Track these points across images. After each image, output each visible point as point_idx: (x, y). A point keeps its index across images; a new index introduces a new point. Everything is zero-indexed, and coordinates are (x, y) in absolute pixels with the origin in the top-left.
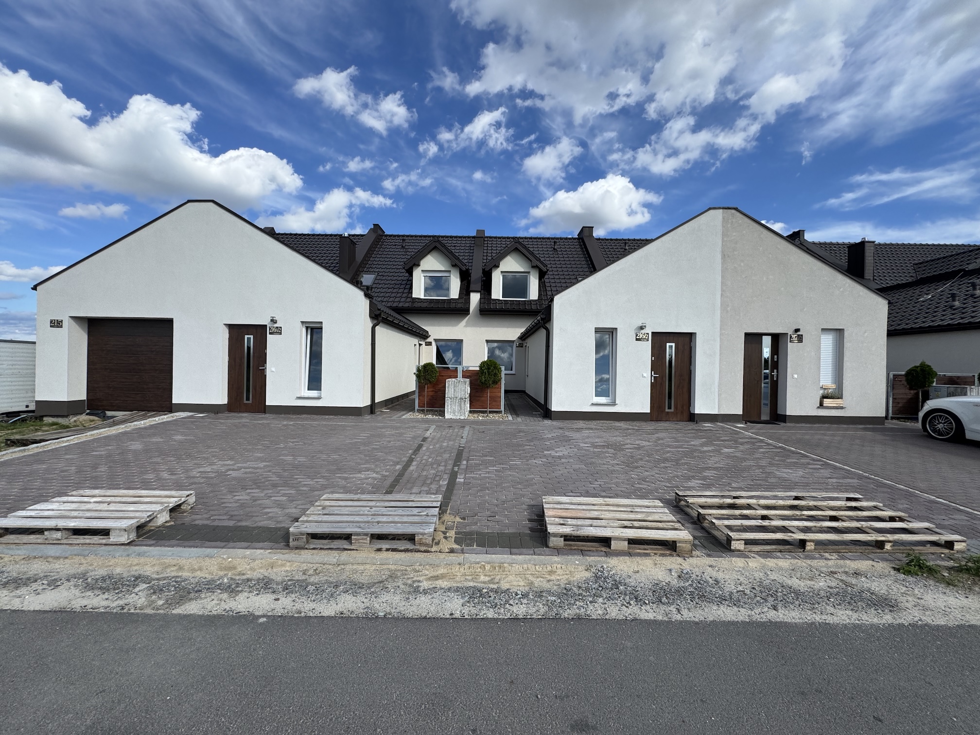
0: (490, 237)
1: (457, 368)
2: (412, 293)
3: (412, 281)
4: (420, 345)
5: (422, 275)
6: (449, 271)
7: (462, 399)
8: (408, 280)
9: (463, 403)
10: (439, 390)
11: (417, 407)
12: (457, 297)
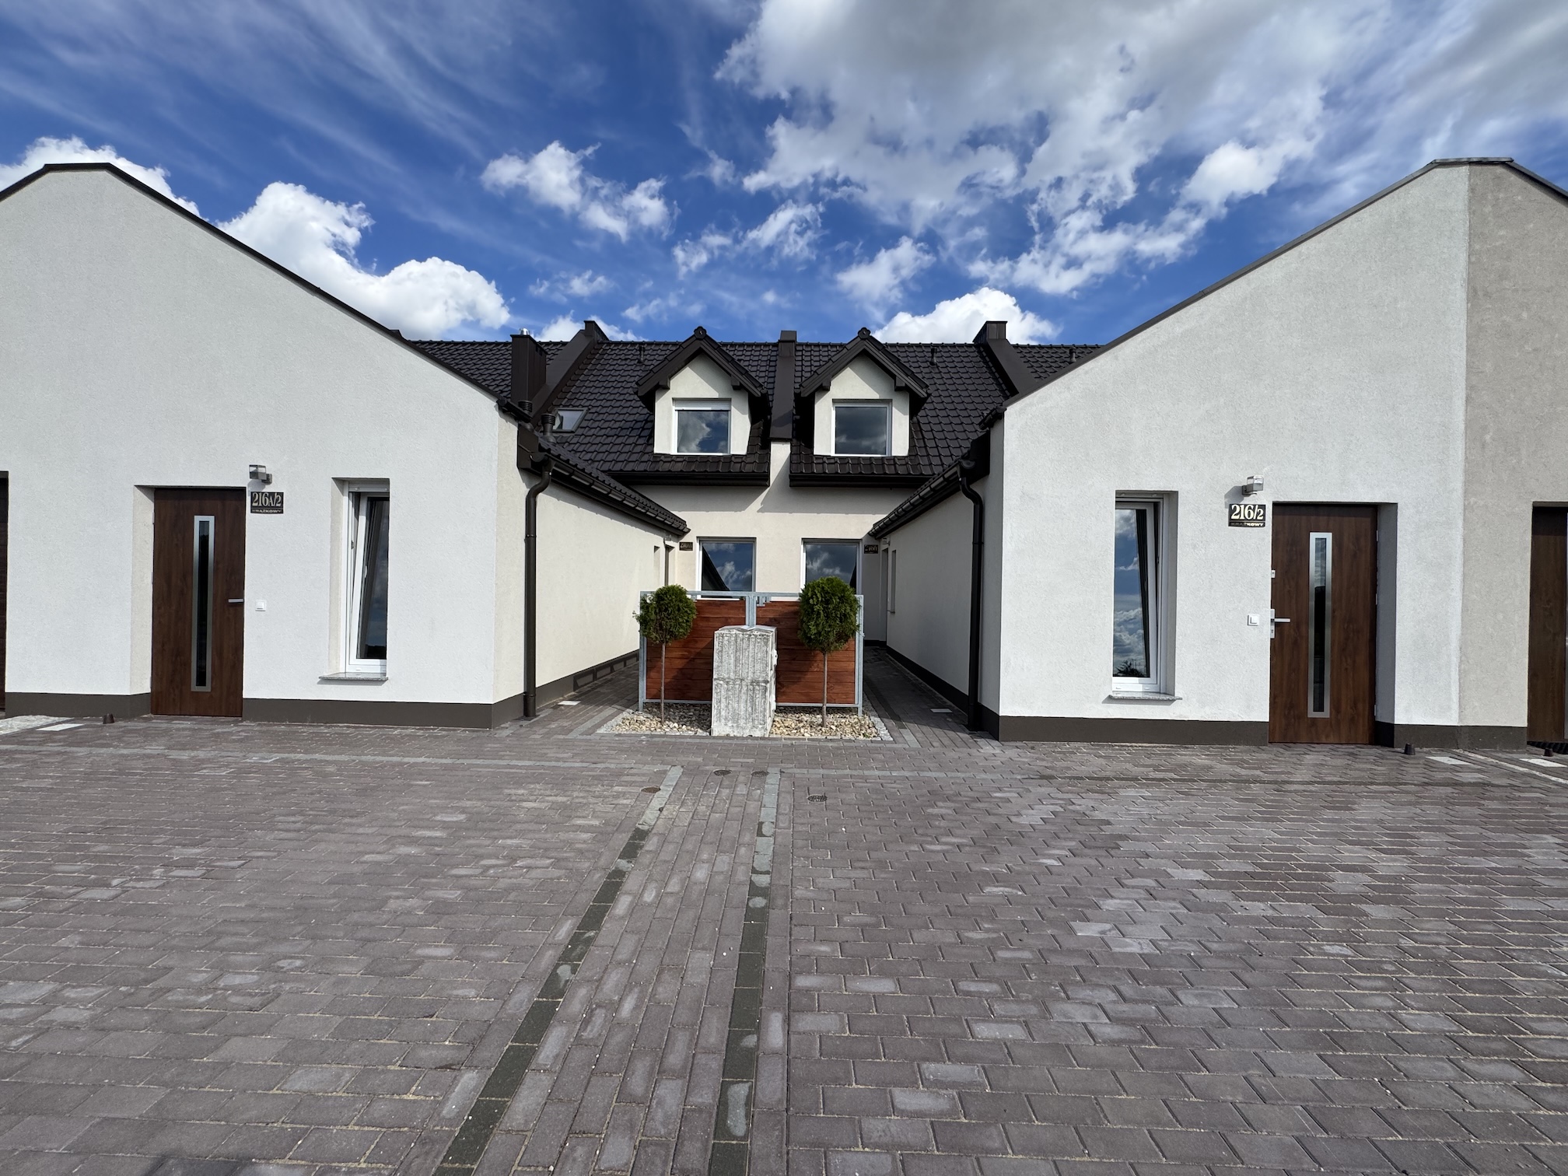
0: (807, 345)
1: (742, 599)
2: (653, 445)
3: (653, 421)
4: (668, 548)
5: (674, 408)
6: (728, 400)
7: (758, 683)
8: (647, 421)
9: (759, 695)
10: (699, 654)
11: (643, 697)
12: (743, 451)
